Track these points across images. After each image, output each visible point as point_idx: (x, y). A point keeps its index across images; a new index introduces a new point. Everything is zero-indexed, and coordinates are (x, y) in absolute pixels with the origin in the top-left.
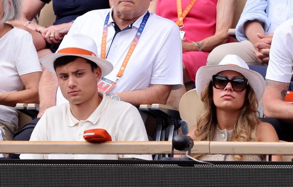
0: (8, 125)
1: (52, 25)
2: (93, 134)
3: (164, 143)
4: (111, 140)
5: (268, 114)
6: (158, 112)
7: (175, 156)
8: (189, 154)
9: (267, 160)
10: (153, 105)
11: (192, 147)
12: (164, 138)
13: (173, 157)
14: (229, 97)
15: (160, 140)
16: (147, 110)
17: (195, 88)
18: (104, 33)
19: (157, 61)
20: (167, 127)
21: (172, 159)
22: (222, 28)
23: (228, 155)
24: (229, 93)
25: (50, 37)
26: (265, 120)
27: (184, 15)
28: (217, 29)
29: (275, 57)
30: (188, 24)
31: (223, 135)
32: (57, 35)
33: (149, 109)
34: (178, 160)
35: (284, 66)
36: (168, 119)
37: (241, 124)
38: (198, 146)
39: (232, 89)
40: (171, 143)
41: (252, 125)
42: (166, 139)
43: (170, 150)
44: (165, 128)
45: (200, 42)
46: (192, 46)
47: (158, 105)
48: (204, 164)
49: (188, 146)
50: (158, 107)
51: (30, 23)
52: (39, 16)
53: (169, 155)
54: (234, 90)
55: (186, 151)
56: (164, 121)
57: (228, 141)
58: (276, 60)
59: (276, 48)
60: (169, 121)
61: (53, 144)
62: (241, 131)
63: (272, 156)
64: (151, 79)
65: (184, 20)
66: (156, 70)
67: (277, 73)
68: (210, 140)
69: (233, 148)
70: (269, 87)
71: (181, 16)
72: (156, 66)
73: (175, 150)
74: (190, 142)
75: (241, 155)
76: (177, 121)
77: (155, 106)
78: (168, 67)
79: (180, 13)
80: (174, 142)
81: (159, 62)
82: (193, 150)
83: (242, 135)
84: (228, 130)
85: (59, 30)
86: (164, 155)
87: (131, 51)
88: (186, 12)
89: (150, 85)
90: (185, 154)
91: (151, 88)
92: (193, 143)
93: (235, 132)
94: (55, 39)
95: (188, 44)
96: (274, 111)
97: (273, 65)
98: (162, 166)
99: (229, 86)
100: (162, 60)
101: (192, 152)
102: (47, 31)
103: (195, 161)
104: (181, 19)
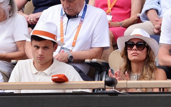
0: (5, 73)
1: (31, 14)
2: (57, 77)
3: (100, 82)
4: (68, 81)
5: (162, 64)
6: (96, 64)
7: (107, 90)
8: (115, 88)
9: (162, 91)
10: (93, 59)
11: (116, 84)
12: (100, 79)
13: (105, 90)
14: (135, 54)
15: (98, 81)
16: (90, 63)
17: (118, 49)
18: (61, 21)
19: (94, 33)
20: (102, 72)
21: (105, 92)
22: (134, 14)
23: (138, 88)
24: (135, 52)
25: (30, 21)
26: (160, 67)
27: (112, 6)
28: (131, 14)
29: (164, 30)
30: (114, 12)
31: (135, 77)
32: (35, 19)
33: (91, 62)
34: (108, 92)
35: (170, 35)
36: (102, 68)
37: (146, 70)
38: (120, 83)
39: (137, 49)
40: (104, 82)
41: (152, 70)
42: (101, 80)
43: (103, 86)
44: (101, 73)
45: (121, 22)
46: (116, 24)
47: (96, 59)
48: (124, 94)
49: (114, 84)
50: (96, 61)
51: (18, 12)
52: (24, 8)
53: (103, 89)
54: (138, 50)
55: (113, 86)
56: (99, 69)
57: (137, 80)
58: (165, 31)
59: (165, 24)
60: (102, 69)
61: (33, 84)
62: (146, 74)
63: (165, 89)
64: (91, 44)
65: (112, 9)
66: (94, 39)
67: (166, 39)
68: (127, 80)
69: (141, 84)
70: (161, 47)
71: (110, 7)
72: (94, 36)
73: (106, 86)
74: (115, 81)
75: (146, 89)
76: (108, 69)
77: (94, 60)
78: (101, 36)
79: (109, 5)
80: (105, 81)
81: (95, 34)
82: (117, 86)
83: (146, 76)
84: (137, 74)
85: (36, 17)
86: (100, 89)
87: (79, 30)
88: (113, 4)
89: (91, 48)
90: (112, 88)
91: (92, 49)
92: (117, 82)
93: (142, 75)
94: (34, 22)
95: (114, 23)
96: (165, 62)
97: (164, 35)
98: (99, 96)
99: (135, 47)
100: (97, 33)
101: (116, 87)
102: (29, 17)
103: (118, 92)
104: (110, 9)
